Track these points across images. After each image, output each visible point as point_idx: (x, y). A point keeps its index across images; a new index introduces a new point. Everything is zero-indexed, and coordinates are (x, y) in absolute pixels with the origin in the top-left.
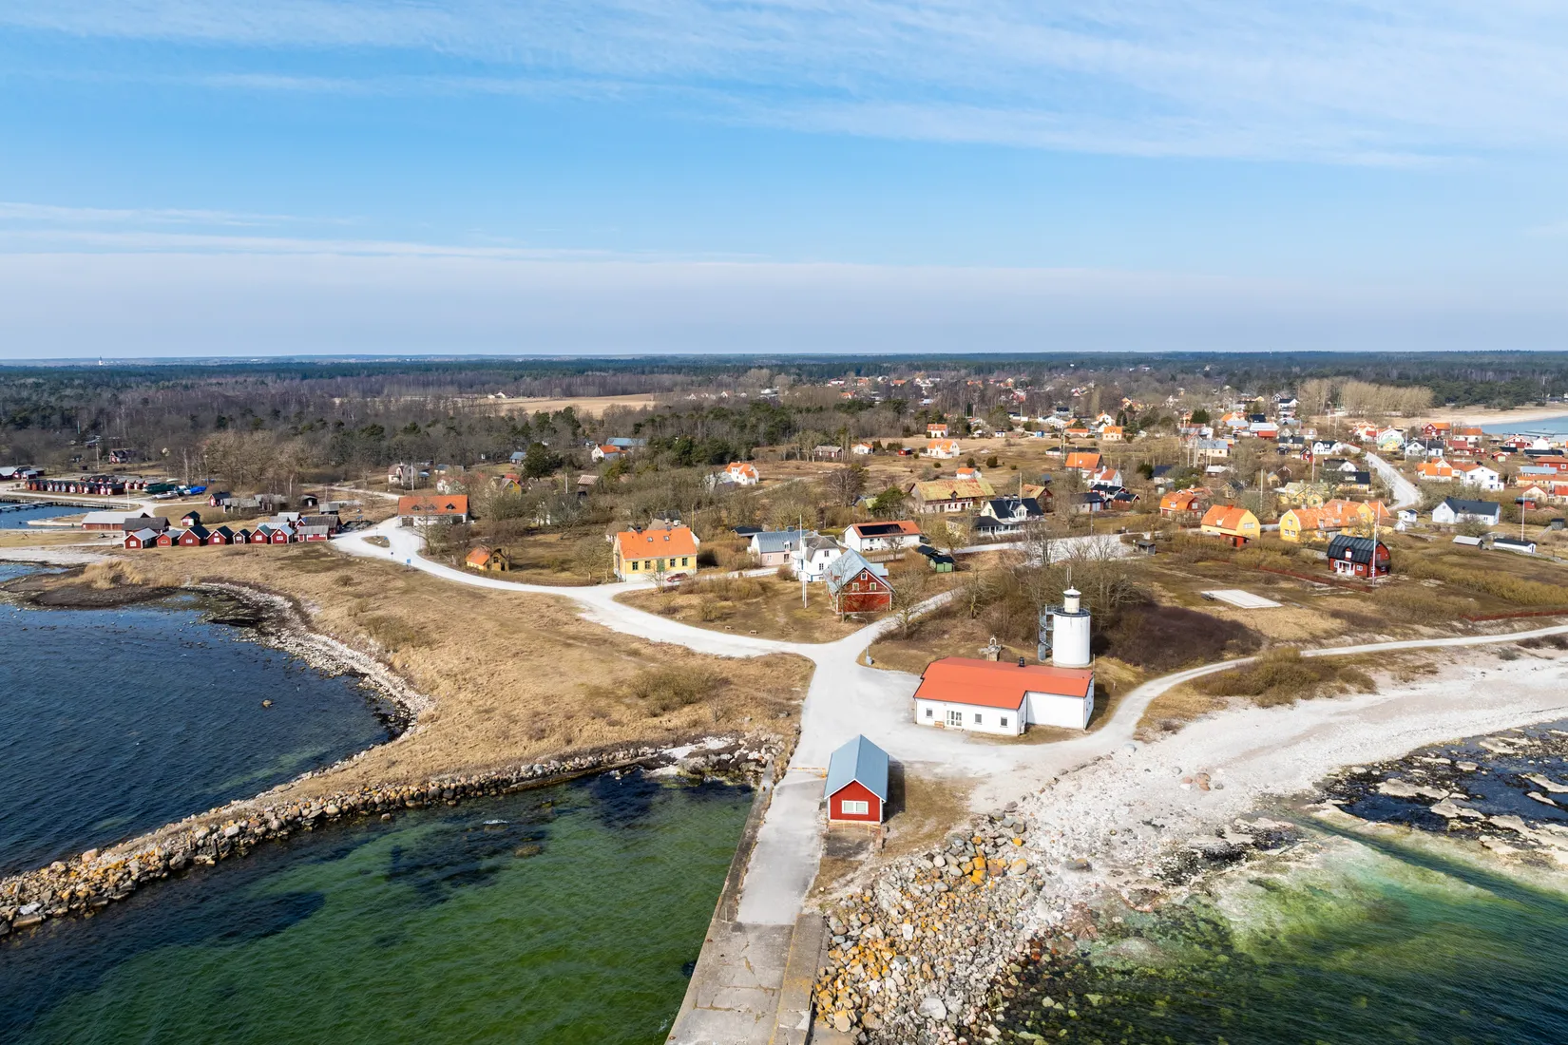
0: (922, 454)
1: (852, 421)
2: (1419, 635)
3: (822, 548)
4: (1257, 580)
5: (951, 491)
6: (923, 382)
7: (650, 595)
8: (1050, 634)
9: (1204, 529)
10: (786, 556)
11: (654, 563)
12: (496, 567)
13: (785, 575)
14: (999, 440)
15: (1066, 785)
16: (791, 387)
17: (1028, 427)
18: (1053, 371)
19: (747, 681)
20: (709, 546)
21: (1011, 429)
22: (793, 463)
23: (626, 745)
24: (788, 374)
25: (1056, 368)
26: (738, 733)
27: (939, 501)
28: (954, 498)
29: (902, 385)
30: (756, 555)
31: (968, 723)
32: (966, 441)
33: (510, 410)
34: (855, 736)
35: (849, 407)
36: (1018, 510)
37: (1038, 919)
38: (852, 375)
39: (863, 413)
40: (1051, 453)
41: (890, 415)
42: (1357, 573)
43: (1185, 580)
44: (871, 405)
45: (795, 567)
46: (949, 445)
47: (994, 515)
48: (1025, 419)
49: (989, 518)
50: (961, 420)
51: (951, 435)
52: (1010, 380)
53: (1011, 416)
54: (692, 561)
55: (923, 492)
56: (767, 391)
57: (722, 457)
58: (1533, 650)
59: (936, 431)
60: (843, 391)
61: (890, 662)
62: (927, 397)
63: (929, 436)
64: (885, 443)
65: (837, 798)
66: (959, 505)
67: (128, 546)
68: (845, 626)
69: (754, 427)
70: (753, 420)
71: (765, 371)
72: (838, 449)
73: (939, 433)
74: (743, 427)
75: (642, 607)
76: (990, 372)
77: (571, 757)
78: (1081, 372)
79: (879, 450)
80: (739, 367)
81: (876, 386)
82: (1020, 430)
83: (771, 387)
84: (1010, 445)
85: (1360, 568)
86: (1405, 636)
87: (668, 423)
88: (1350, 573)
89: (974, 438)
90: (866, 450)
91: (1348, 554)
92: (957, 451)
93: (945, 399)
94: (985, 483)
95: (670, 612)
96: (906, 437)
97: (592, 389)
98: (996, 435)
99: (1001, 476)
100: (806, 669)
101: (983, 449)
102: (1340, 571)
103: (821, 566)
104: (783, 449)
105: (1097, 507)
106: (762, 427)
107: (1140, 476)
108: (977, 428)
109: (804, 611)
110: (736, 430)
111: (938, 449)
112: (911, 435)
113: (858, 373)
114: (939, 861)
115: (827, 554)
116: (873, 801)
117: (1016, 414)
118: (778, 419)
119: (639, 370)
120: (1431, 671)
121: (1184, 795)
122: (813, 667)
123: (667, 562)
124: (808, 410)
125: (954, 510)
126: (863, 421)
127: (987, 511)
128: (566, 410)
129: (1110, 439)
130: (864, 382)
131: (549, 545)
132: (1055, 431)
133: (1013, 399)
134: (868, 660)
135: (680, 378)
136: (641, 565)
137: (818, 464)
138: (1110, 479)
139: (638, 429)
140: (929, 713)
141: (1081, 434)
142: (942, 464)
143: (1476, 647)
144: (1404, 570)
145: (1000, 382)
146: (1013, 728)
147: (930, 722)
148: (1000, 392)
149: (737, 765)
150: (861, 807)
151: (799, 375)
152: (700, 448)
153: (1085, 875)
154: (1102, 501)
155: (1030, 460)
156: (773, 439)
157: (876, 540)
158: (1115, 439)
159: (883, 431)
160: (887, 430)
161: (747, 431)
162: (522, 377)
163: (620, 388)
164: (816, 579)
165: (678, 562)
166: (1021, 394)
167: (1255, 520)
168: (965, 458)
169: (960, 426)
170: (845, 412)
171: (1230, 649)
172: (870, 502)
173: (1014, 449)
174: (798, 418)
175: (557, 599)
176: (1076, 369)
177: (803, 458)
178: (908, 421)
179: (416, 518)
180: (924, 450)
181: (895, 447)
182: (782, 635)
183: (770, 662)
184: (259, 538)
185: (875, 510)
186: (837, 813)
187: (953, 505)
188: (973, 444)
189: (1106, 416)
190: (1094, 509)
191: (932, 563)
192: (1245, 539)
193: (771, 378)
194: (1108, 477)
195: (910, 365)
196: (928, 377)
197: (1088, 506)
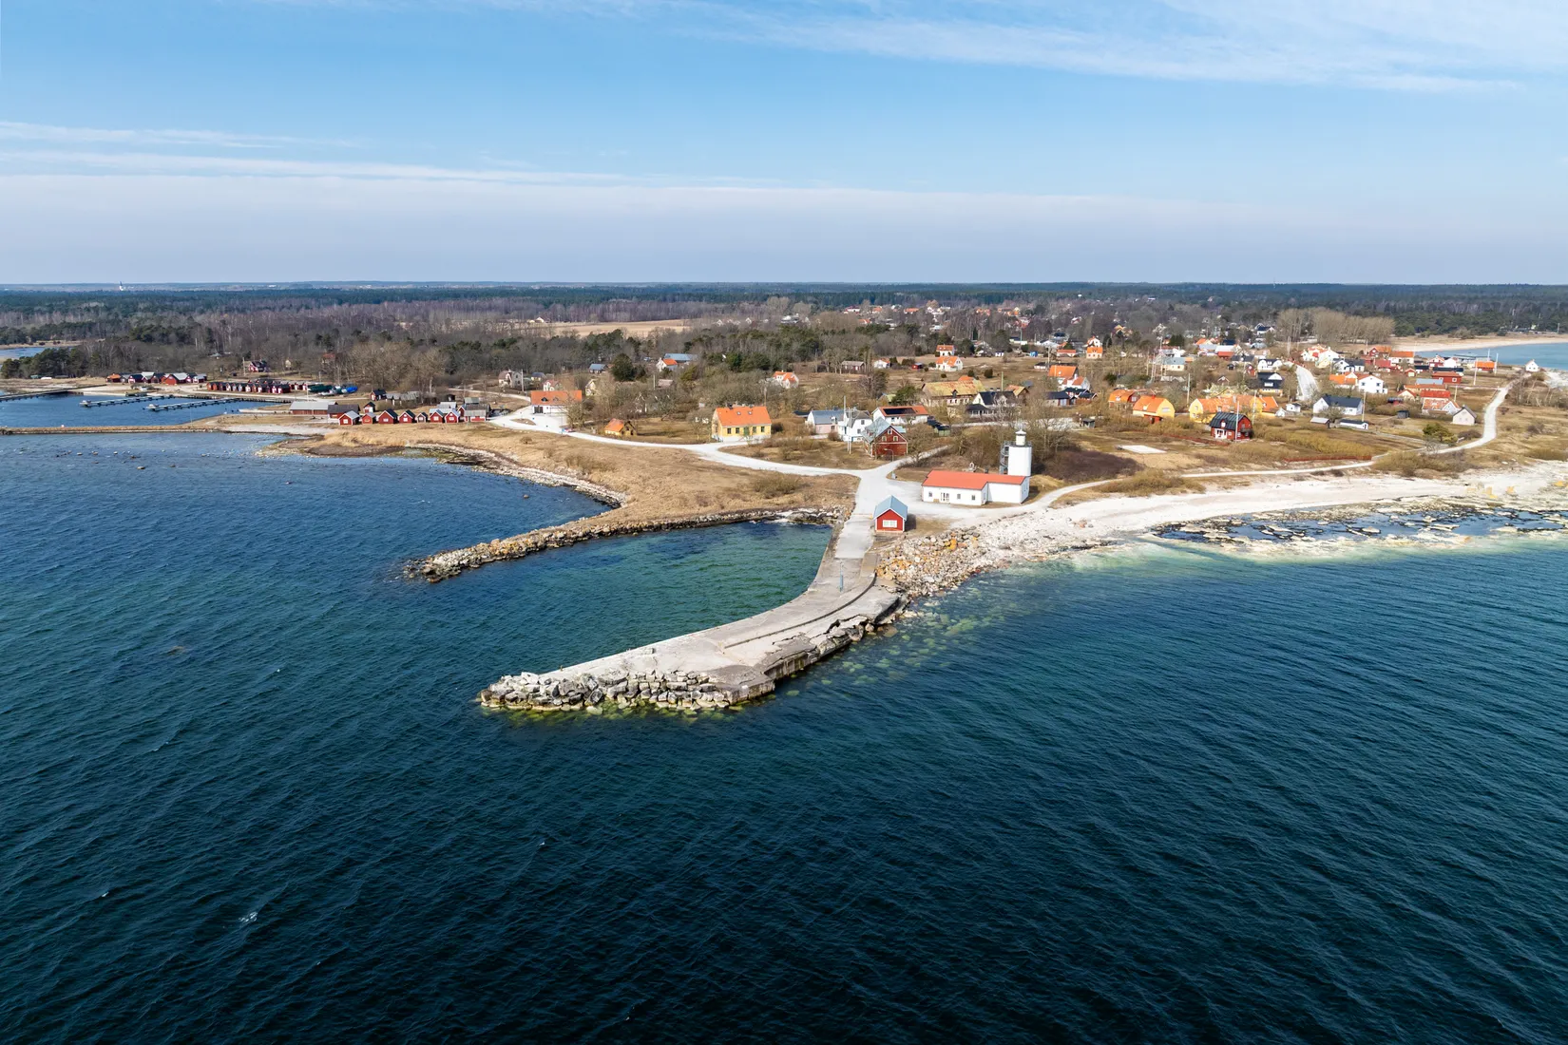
0: (931, 368)
1: (871, 342)
2: (1250, 469)
3: (859, 418)
4: (1157, 441)
5: (953, 391)
6: (934, 310)
7: (743, 448)
8: (1007, 458)
9: (1135, 413)
10: (833, 427)
11: (742, 430)
12: (628, 433)
13: (833, 437)
14: (997, 358)
15: (1004, 522)
16: (811, 315)
17: (1025, 349)
18: (1060, 300)
19: (820, 485)
20: (777, 421)
21: (1010, 351)
22: (824, 375)
23: (756, 510)
24: (806, 302)
25: (1064, 298)
26: (818, 507)
27: (943, 397)
28: (955, 395)
29: (915, 313)
30: (811, 426)
31: (953, 499)
32: (969, 359)
34: (889, 496)
35: (868, 330)
36: (1001, 399)
37: (980, 562)
38: (866, 303)
39: (880, 336)
40: (1037, 367)
41: (904, 337)
42: (1228, 437)
43: (1109, 441)
44: (887, 328)
45: (840, 432)
46: (954, 361)
47: (982, 403)
48: (1024, 343)
49: (979, 405)
50: (967, 341)
51: (957, 354)
52: (1017, 309)
53: (1012, 340)
54: (768, 429)
55: (931, 391)
56: (788, 318)
57: (767, 367)
58: (1319, 477)
59: (945, 352)
60: (860, 317)
61: (907, 477)
62: (937, 324)
63: (938, 355)
64: (900, 360)
65: (880, 519)
66: (958, 400)
67: (342, 423)
68: (879, 462)
69: (788, 345)
70: (787, 340)
71: (784, 299)
72: (861, 363)
73: (946, 353)
74: (779, 346)
75: (740, 454)
76: (1000, 301)
77: (726, 514)
78: (1087, 302)
79: (895, 365)
80: (760, 295)
81: (891, 314)
82: (1017, 351)
83: (791, 314)
84: (1005, 362)
85: (1230, 434)
86: (1241, 469)
87: (713, 342)
88: (1224, 437)
89: (976, 357)
90: (885, 364)
91: (1223, 425)
92: (960, 366)
93: (953, 326)
94: (980, 385)
95: (760, 456)
96: (918, 355)
97: (627, 315)
98: (996, 354)
99: (994, 381)
100: (856, 481)
101: (983, 364)
102: (1217, 436)
103: (859, 431)
104: (815, 363)
105: (1064, 402)
106: (796, 346)
107: (1104, 382)
108: (980, 349)
109: (850, 455)
110: (773, 348)
111: (945, 364)
112: (922, 354)
113: (872, 301)
114: (933, 540)
115: (863, 423)
116: (899, 520)
117: (1017, 339)
118: (808, 339)
119: (661, 297)
120: (1246, 484)
121: (1070, 529)
122: (859, 479)
123: (751, 429)
124: (832, 333)
125: (954, 402)
126: (881, 342)
127: (978, 400)
129: (1092, 357)
130: (878, 311)
131: (655, 424)
132: (1045, 352)
133: (1016, 325)
134: (894, 476)
135: (703, 305)
136: (733, 430)
137: (845, 375)
138: (1079, 384)
139: (688, 347)
140: (931, 495)
141: (1068, 354)
142: (947, 375)
143: (1282, 475)
144: (1261, 436)
145: (1008, 310)
146: (978, 501)
147: (931, 499)
148: (1006, 319)
149: (821, 517)
150: (893, 524)
151: (815, 303)
152: (748, 361)
153: (1008, 551)
154: (1069, 399)
155: (1020, 372)
156: (804, 356)
157: (895, 419)
158: (1096, 357)
159: (898, 351)
160: (902, 350)
161: (782, 349)
162: (551, 303)
163: (649, 315)
164: (855, 440)
165: (759, 429)
166: (1025, 322)
167: (1170, 405)
168: (967, 371)
169: (965, 347)
170: (865, 333)
171: (1122, 473)
172: (890, 397)
173: (1008, 364)
174: (824, 339)
175: (681, 450)
177: (832, 370)
178: (920, 343)
179: (545, 407)
180: (933, 365)
181: (908, 363)
182: (837, 466)
183: (830, 477)
184: (436, 418)
185: (894, 402)
186: (880, 526)
187: (954, 399)
188: (973, 362)
189: (1095, 340)
190: (1060, 402)
191: (936, 430)
192: (1160, 419)
193: (790, 306)
194: (1078, 382)
195: (922, 294)
196: (940, 305)
197: (1057, 401)
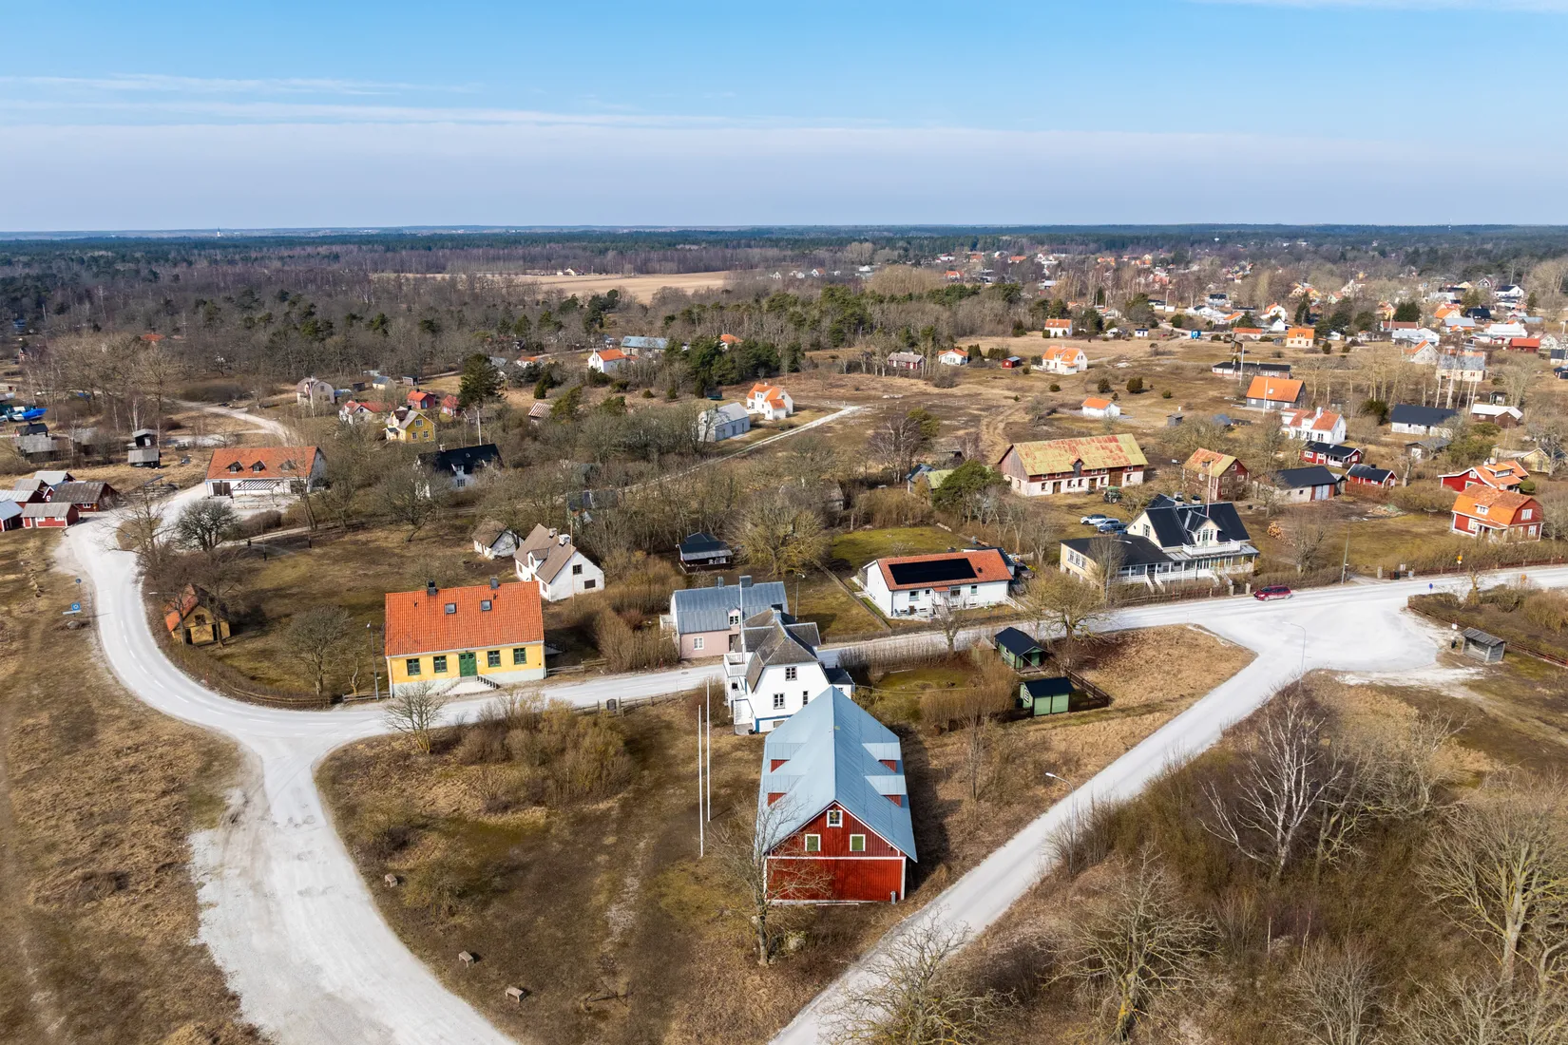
0: (1034, 367)
1: (947, 315)
3: (778, 662)
5: (1074, 459)
6: (1046, 259)
11: (451, 661)
12: (201, 633)
14: (1139, 344)
17: (1177, 322)
18: (1196, 246)
21: (1155, 325)
22: (855, 378)
24: (894, 248)
25: (1200, 242)
27: (1052, 475)
28: (1078, 470)
29: (1021, 262)
32: (1096, 344)
33: (547, 293)
35: (947, 295)
36: (1202, 530)
38: (965, 249)
39: (964, 302)
40: (1219, 371)
41: (998, 305)
46: (1072, 356)
47: (1153, 538)
48: (1170, 309)
49: (1142, 542)
50: (1090, 312)
51: (1076, 334)
52: (1147, 257)
53: (1153, 305)
54: (537, 654)
55: (1027, 460)
56: (866, 268)
59: (1056, 329)
60: (950, 270)
62: (1049, 278)
63: (1047, 335)
64: (985, 347)
66: (1086, 481)
69: (817, 322)
70: (819, 312)
71: (868, 246)
72: (918, 358)
73: (1060, 332)
76: (1123, 247)
78: (1230, 247)
79: (975, 360)
81: (990, 265)
82: (1166, 326)
83: (871, 264)
84: (1156, 353)
89: (1106, 339)
90: (958, 358)
92: (1083, 364)
93: (1070, 282)
96: (1017, 337)
97: (673, 265)
98: (1137, 334)
99: (1154, 416)
101: (1119, 359)
103: (779, 700)
104: (846, 355)
105: (1327, 493)
107: (1370, 421)
108: (1112, 325)
110: (791, 326)
111: (1058, 360)
112: (1024, 334)
113: (973, 248)
115: (791, 675)
117: (1159, 303)
118: (851, 311)
123: (481, 658)
124: (893, 299)
125: (1077, 489)
126: (961, 314)
127: (1141, 526)
128: (609, 294)
129: (1296, 345)
130: (977, 262)
132: (1215, 331)
133: (1154, 281)
135: (773, 253)
136: (428, 665)
137: (889, 379)
138: (1329, 428)
139: (669, 323)
141: (1252, 336)
142: (1061, 384)
145: (1135, 259)
148: (1139, 272)
151: (904, 250)
154: (1333, 483)
155: (1187, 380)
156: (839, 339)
157: (922, 594)
158: (1303, 345)
159: (988, 327)
160: (991, 326)
161: (805, 328)
163: (701, 264)
165: (506, 654)
166: (1161, 274)
168: (1095, 375)
169: (1088, 320)
170: (941, 301)
172: (937, 478)
173: (1166, 361)
174: (874, 312)
176: (1223, 243)
177: (869, 371)
178: (1022, 313)
179: (233, 485)
180: (1037, 359)
181: (999, 355)
187: (1075, 481)
188: (1105, 349)
189: (1277, 308)
190: (1318, 496)
193: (875, 252)
194: (1326, 424)
195: (1031, 239)
196: (1053, 252)
197: (1308, 490)
